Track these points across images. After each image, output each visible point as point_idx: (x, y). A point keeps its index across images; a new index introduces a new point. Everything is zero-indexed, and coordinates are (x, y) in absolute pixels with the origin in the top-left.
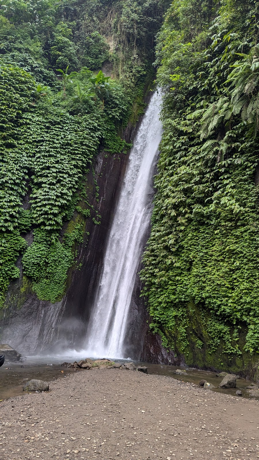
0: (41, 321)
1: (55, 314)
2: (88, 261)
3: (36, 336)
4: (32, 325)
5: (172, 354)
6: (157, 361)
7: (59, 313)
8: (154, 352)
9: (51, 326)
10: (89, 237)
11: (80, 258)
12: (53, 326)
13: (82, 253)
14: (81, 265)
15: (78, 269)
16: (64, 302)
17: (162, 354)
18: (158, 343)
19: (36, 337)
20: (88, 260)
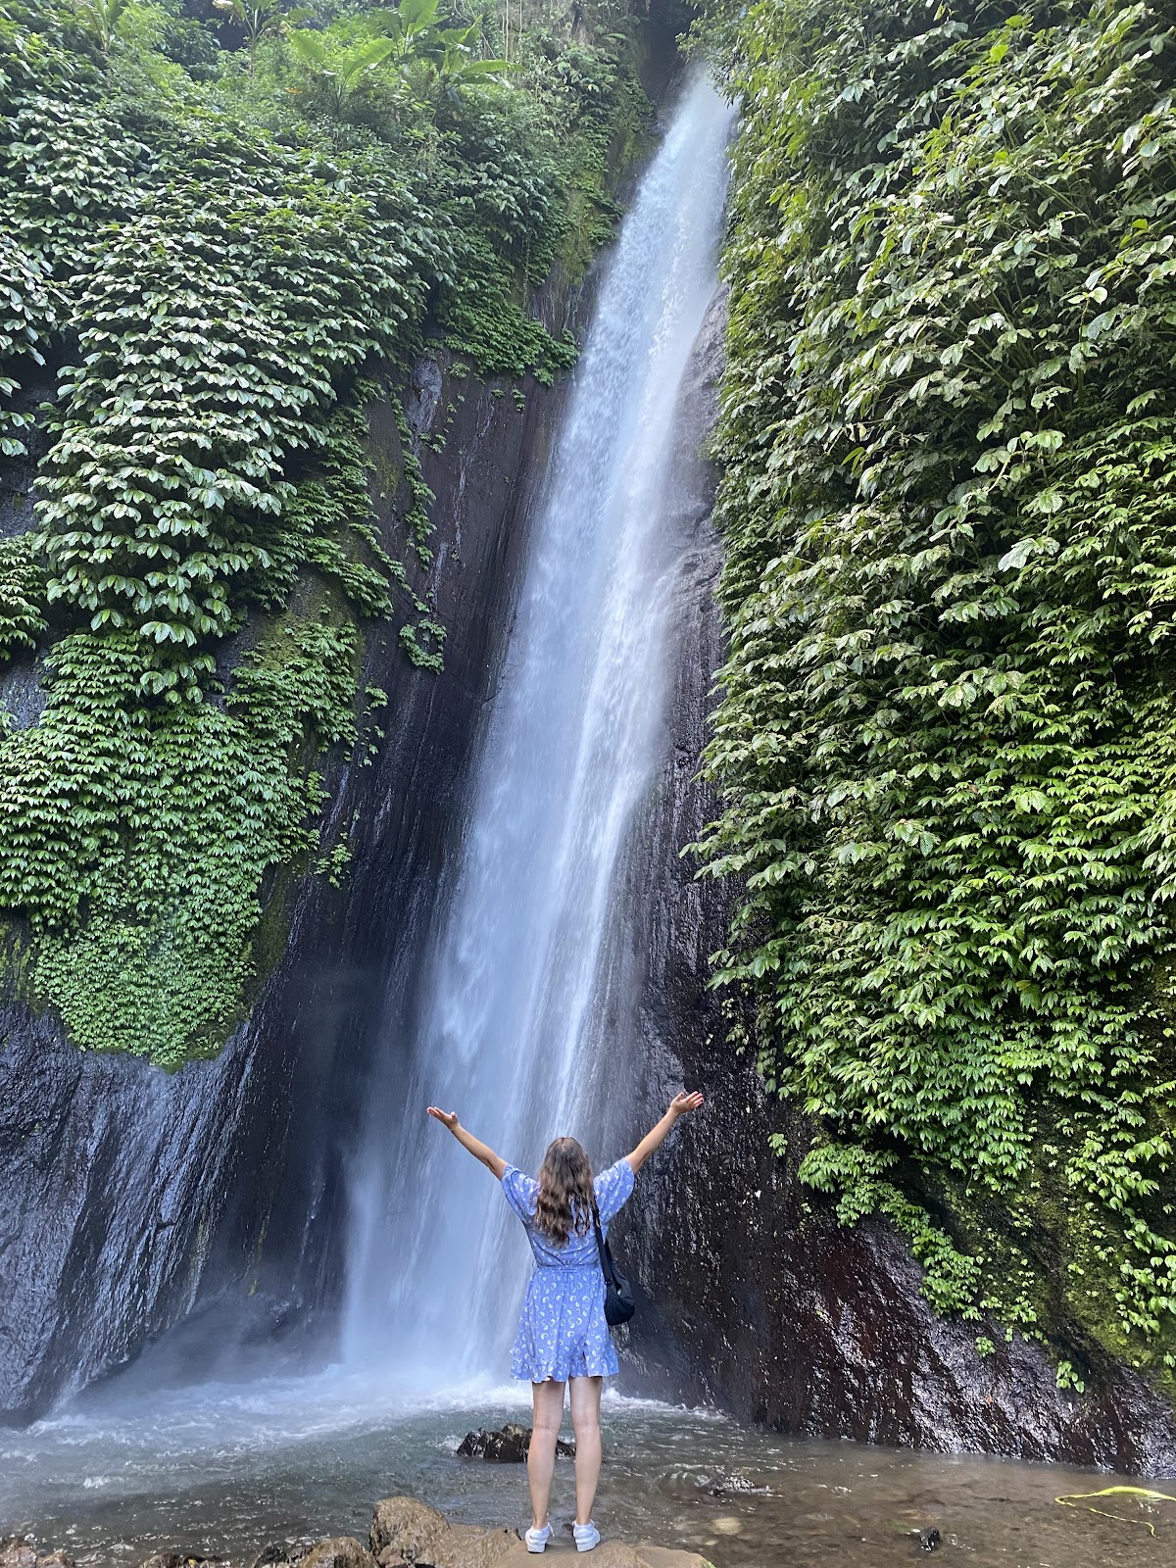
0: (83, 1182)
1: (178, 1136)
2: (380, 844)
3: (40, 1286)
4: (23, 1210)
5: (1027, 1368)
6: (914, 1430)
7: (208, 1126)
8: (868, 1352)
9: (154, 1208)
10: (384, 716)
11: (333, 817)
12: (166, 1215)
13: (348, 792)
14: (341, 854)
15: (325, 876)
16: (238, 1062)
17: (938, 1369)
18: (890, 1289)
19: (43, 1288)
20: (384, 835)
